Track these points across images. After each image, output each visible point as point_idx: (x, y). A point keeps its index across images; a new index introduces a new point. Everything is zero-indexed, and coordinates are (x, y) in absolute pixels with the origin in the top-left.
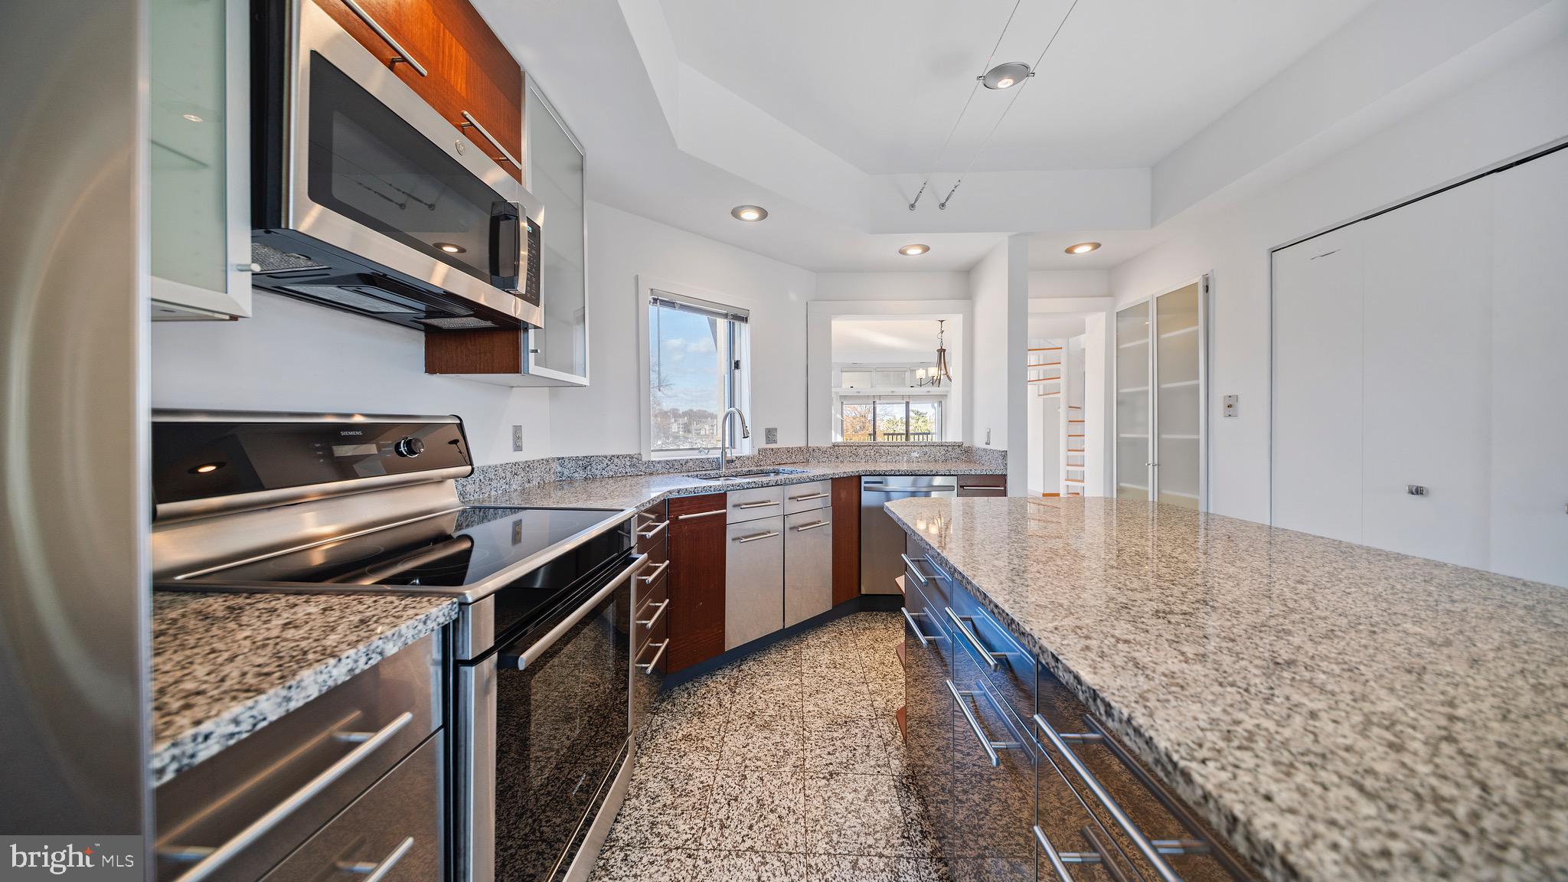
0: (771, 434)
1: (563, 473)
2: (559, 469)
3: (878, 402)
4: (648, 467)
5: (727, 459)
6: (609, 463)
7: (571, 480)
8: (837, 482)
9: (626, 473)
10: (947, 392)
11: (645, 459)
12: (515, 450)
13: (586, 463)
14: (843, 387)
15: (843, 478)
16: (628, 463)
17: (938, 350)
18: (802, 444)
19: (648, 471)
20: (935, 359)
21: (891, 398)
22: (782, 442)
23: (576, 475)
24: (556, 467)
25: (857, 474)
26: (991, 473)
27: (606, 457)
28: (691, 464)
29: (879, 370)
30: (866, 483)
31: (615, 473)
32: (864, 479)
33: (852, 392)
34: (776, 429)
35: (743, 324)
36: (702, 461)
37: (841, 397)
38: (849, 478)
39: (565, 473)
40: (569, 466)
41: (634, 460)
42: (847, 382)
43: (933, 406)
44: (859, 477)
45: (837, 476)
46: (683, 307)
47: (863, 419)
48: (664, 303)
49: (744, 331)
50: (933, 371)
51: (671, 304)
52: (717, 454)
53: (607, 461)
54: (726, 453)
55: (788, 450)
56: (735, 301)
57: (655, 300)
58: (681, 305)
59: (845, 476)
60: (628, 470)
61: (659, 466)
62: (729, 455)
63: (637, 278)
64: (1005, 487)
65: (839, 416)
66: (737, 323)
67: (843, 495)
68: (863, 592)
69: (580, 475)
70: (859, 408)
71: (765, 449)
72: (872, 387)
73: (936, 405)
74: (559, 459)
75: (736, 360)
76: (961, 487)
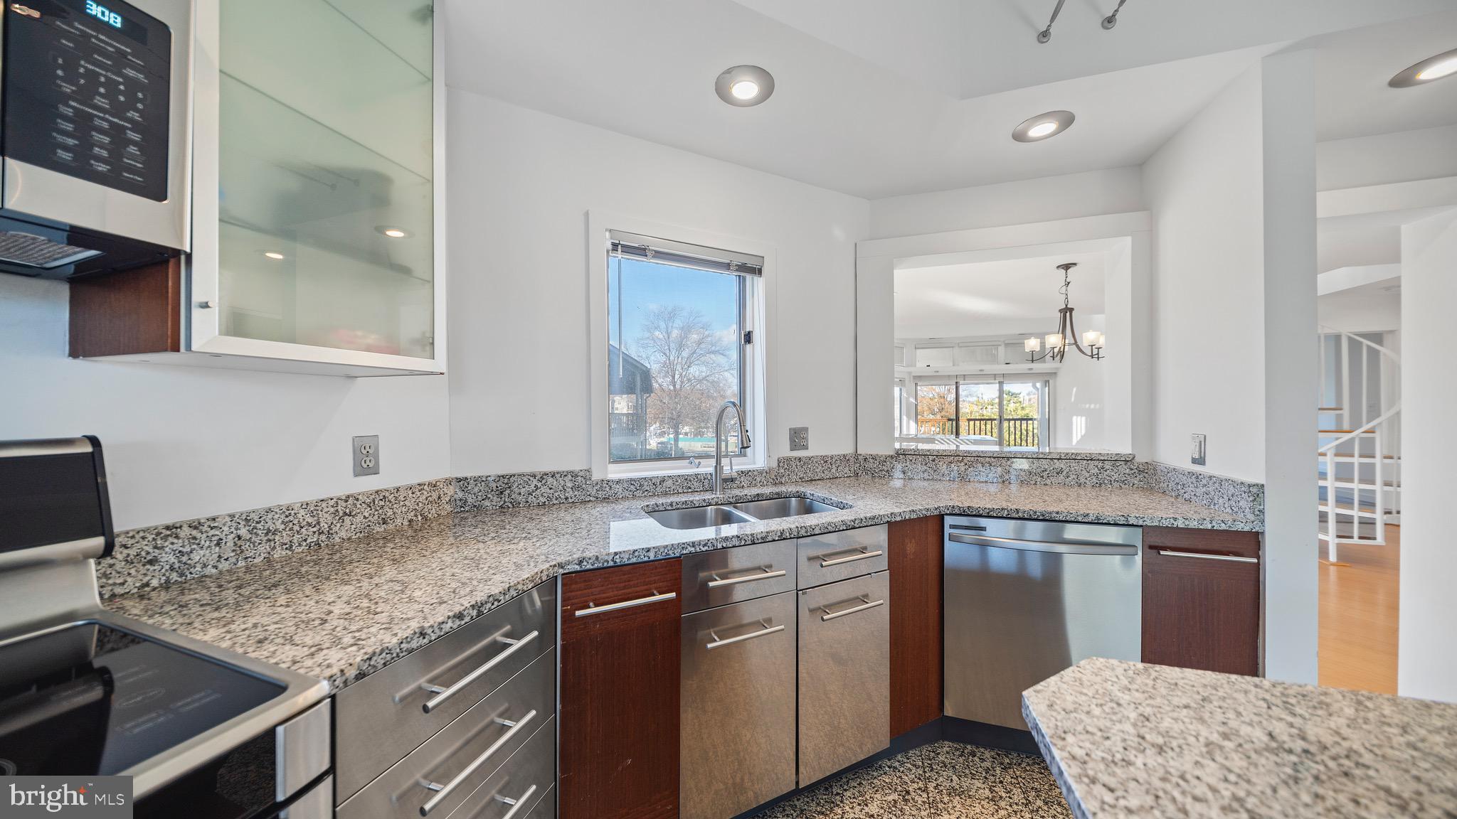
0: (798, 438)
1: (466, 501)
2: (460, 495)
3: (961, 382)
4: (602, 489)
5: (724, 476)
6: (539, 485)
7: (478, 509)
8: (898, 529)
9: (566, 499)
10: (1057, 369)
11: (596, 476)
12: (356, 475)
13: (504, 485)
14: (918, 365)
15: (910, 520)
16: (569, 485)
17: (1061, 311)
18: (848, 449)
19: (600, 494)
20: (1057, 323)
21: (981, 377)
22: (816, 448)
23: (487, 503)
24: (450, 491)
25: (936, 513)
26: (1223, 527)
27: (534, 476)
28: (669, 483)
29: (961, 345)
30: (952, 527)
31: (549, 499)
32: (948, 521)
33: (929, 372)
34: (806, 429)
35: (756, 278)
36: (687, 478)
37: (915, 377)
38: (923, 520)
39: (470, 500)
40: (476, 490)
41: (578, 479)
42: (925, 360)
43: (1034, 386)
44: (941, 518)
45: (898, 519)
46: (659, 255)
47: (942, 400)
48: (628, 249)
49: (757, 286)
50: (1054, 340)
51: (641, 251)
52: (707, 467)
53: (535, 482)
54: (722, 468)
55: (825, 459)
56: (743, 245)
57: (615, 246)
58: (656, 252)
59: (914, 516)
60: (570, 493)
61: (618, 488)
62: (726, 469)
63: (587, 214)
64: (1258, 558)
65: (913, 400)
66: (749, 277)
67: (911, 547)
68: (949, 711)
69: (492, 503)
70: (937, 389)
71: (789, 459)
72: (954, 365)
73: (1038, 385)
74: (459, 480)
75: (748, 330)
76: (1151, 547)
